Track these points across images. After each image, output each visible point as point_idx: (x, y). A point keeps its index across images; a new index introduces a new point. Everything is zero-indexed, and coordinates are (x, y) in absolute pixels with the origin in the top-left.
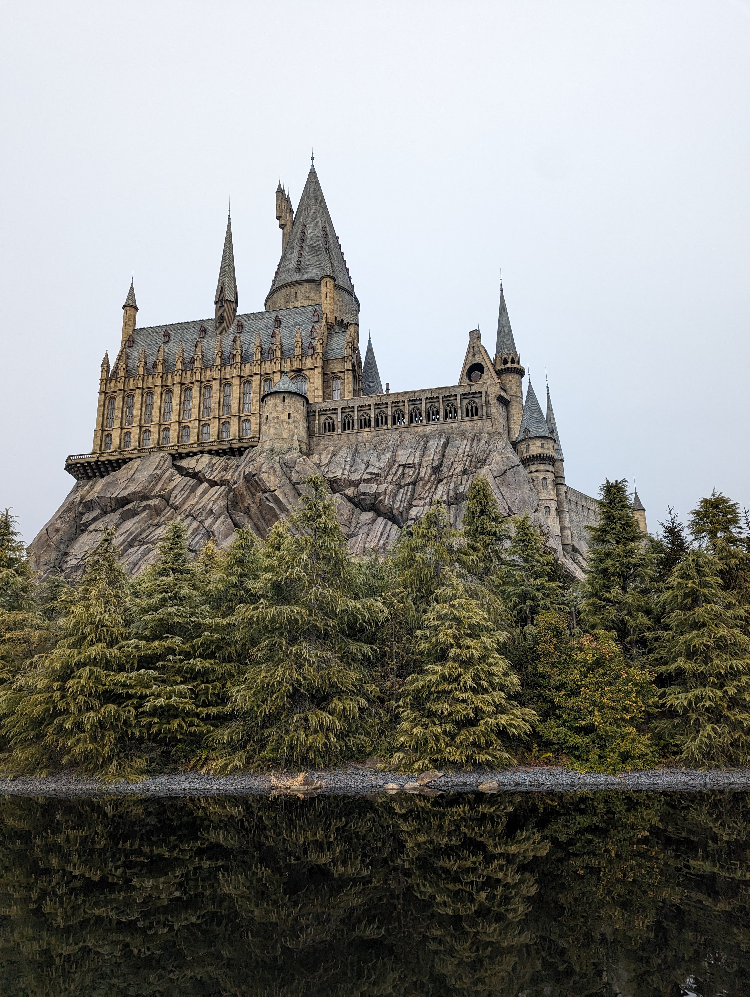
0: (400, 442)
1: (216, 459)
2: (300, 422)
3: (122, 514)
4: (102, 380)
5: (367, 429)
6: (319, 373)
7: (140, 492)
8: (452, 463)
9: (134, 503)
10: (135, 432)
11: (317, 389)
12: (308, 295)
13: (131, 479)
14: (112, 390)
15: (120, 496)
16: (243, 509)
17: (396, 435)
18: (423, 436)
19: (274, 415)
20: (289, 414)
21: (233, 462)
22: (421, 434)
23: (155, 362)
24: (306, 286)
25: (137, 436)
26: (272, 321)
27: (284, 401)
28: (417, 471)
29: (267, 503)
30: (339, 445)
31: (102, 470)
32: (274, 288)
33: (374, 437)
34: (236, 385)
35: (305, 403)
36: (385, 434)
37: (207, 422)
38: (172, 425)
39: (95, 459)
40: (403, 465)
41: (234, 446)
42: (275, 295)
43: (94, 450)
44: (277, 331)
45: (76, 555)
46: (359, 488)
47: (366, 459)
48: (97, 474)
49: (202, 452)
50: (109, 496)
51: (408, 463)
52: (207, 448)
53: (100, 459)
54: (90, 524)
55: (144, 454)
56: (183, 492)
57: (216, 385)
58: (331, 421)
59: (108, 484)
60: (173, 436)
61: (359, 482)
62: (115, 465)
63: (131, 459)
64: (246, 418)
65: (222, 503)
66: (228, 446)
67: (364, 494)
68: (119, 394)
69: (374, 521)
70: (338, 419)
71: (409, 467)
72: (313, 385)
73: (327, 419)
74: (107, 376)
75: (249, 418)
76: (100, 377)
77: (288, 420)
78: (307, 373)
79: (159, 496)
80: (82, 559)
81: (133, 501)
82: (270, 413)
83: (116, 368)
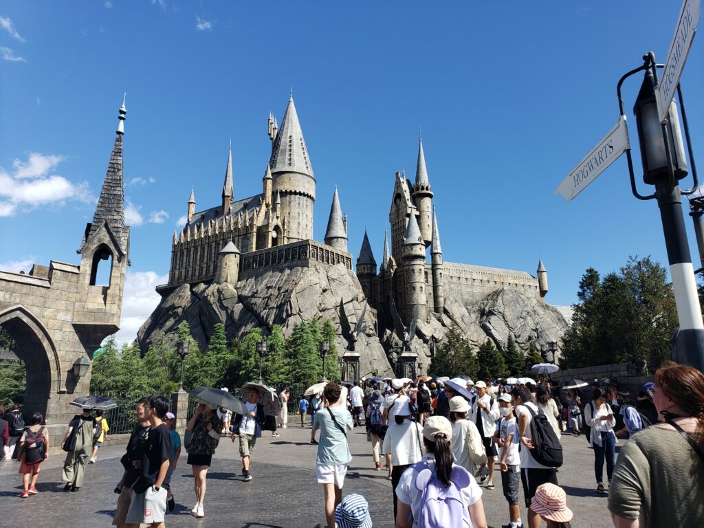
0: (272, 273)
2: (232, 267)
8: (286, 285)
10: (184, 270)
14: (177, 250)
17: (271, 270)
20: (226, 263)
25: (184, 273)
28: (272, 290)
30: (250, 276)
31: (169, 292)
33: (263, 271)
35: (237, 255)
36: (268, 269)
51: (270, 285)
53: (170, 286)
57: (214, 244)
62: (172, 290)
65: (197, 310)
68: (179, 252)
77: (225, 266)
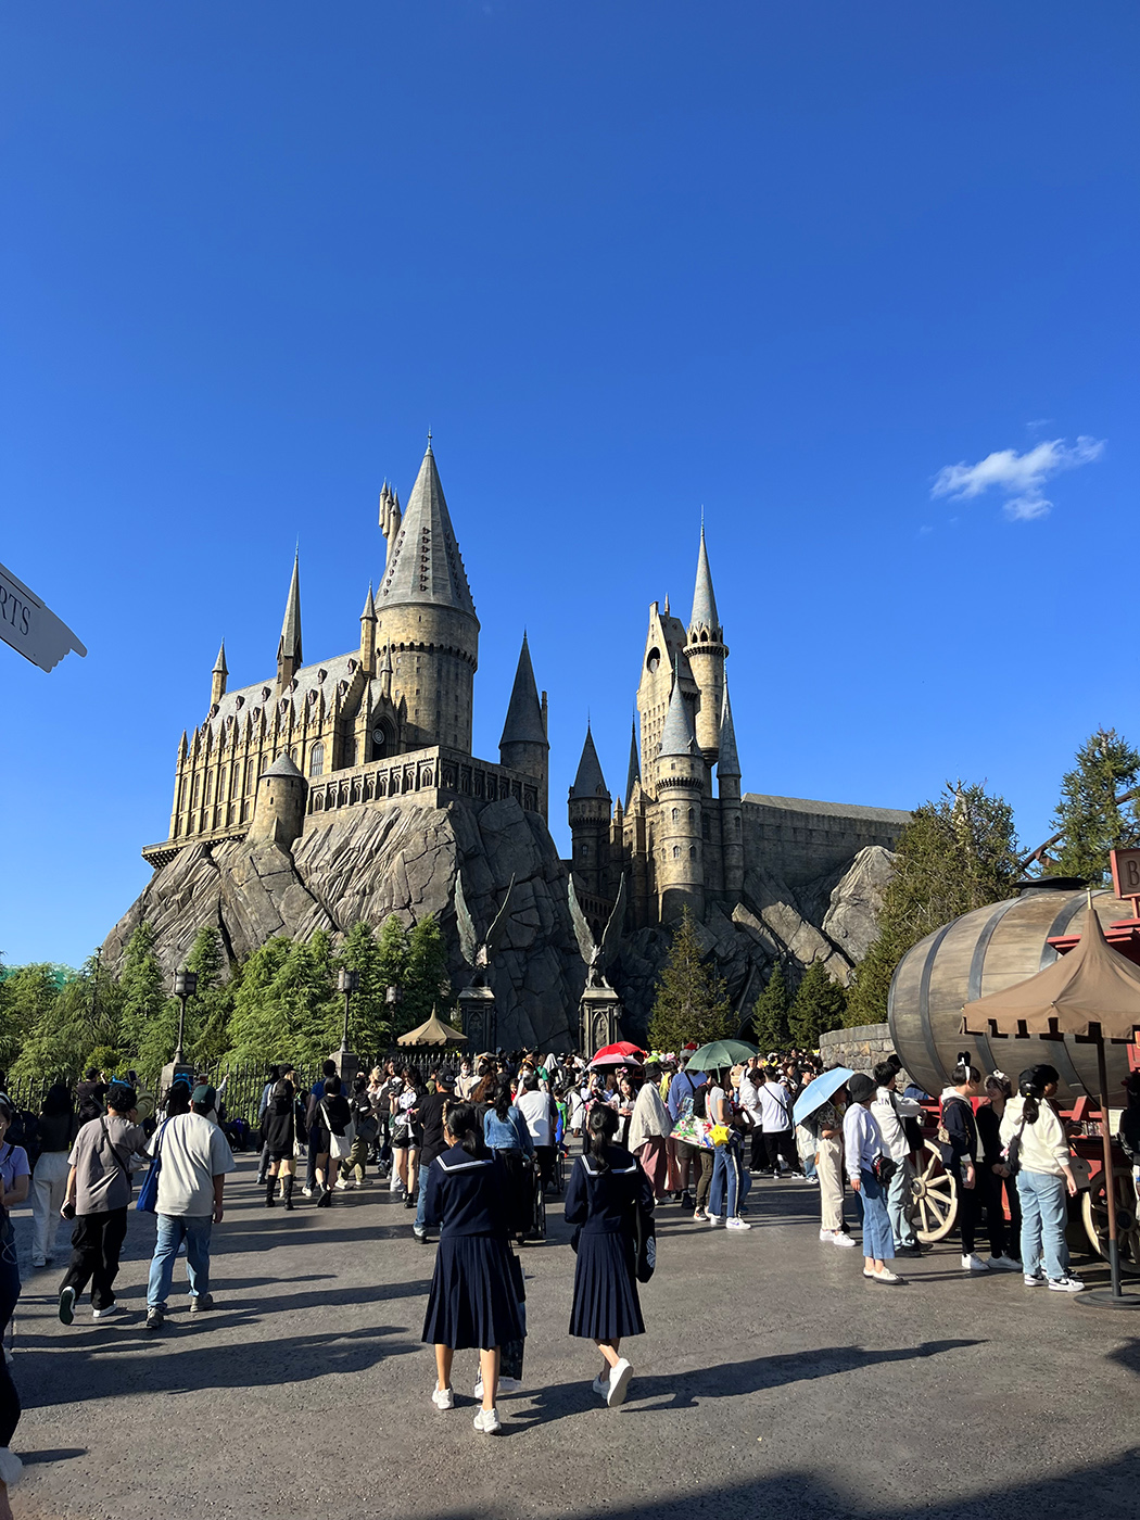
2: (284, 806)
14: (187, 771)
23: (217, 738)
26: (317, 676)
28: (359, 855)
30: (321, 826)
35: (296, 782)
40: (352, 849)
49: (229, 839)
51: (357, 846)
52: (232, 834)
63: (181, 848)
65: (214, 898)
68: (190, 775)
70: (324, 796)
71: (356, 851)
74: (183, 756)
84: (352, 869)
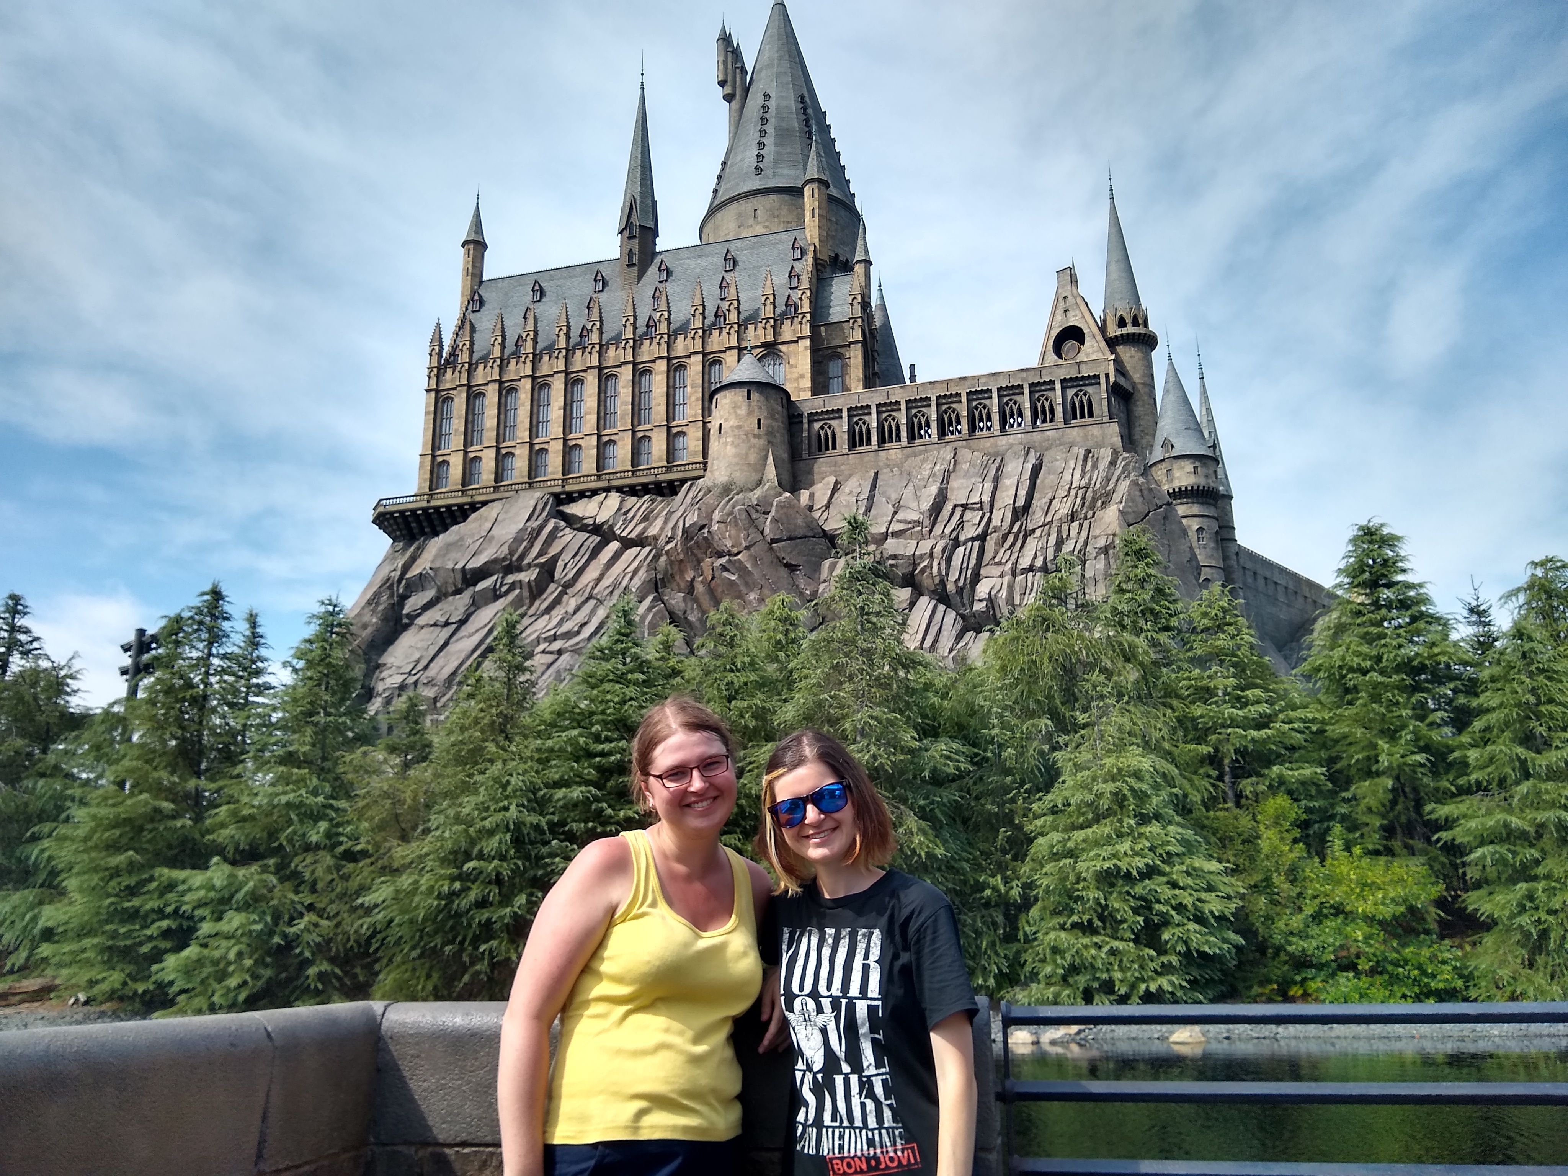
0: (955, 464)
1: (631, 500)
2: (778, 435)
3: (473, 597)
4: (431, 369)
5: (895, 444)
6: (806, 348)
7: (504, 559)
8: (1051, 502)
9: (495, 577)
10: (489, 457)
11: (802, 376)
12: (776, 213)
13: (487, 537)
14: (448, 386)
15: (470, 566)
16: (683, 585)
17: (947, 453)
18: (996, 454)
19: (733, 422)
20: (759, 420)
21: (661, 505)
22: (991, 451)
23: (520, 337)
24: (773, 197)
25: (493, 464)
26: (719, 261)
27: (749, 398)
28: (988, 515)
29: (725, 574)
30: (847, 473)
31: (436, 522)
32: (717, 202)
33: (908, 457)
34: (662, 373)
35: (785, 401)
36: (926, 451)
37: (613, 438)
38: (552, 443)
39: (424, 504)
40: (962, 505)
41: (661, 478)
42: (719, 215)
43: (419, 488)
44: (729, 277)
45: (399, 668)
46: (885, 546)
47: (894, 496)
48: (427, 530)
49: (607, 490)
50: (450, 566)
51: (971, 501)
52: (615, 483)
53: (433, 503)
54: (419, 615)
55: (507, 494)
56: (578, 558)
57: (626, 373)
58: (829, 432)
59: (449, 547)
60: (554, 462)
61: (885, 536)
62: (457, 514)
63: (484, 503)
64: (679, 429)
65: (645, 576)
66: (652, 479)
67: (895, 557)
68: (461, 391)
69: (912, 604)
70: (841, 427)
71: (973, 509)
72: (794, 370)
73: (822, 428)
74: (439, 362)
75: (684, 429)
76: (428, 365)
77: (756, 431)
78: (783, 348)
79: (536, 566)
80: (410, 673)
81: (492, 575)
82: (726, 420)
83: (454, 347)
84: (982, 538)
